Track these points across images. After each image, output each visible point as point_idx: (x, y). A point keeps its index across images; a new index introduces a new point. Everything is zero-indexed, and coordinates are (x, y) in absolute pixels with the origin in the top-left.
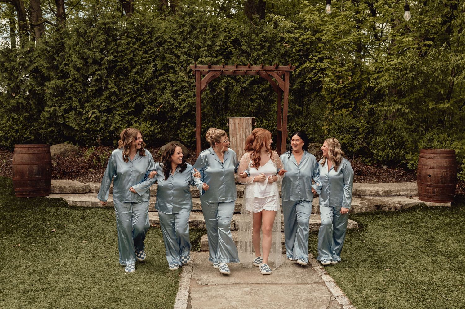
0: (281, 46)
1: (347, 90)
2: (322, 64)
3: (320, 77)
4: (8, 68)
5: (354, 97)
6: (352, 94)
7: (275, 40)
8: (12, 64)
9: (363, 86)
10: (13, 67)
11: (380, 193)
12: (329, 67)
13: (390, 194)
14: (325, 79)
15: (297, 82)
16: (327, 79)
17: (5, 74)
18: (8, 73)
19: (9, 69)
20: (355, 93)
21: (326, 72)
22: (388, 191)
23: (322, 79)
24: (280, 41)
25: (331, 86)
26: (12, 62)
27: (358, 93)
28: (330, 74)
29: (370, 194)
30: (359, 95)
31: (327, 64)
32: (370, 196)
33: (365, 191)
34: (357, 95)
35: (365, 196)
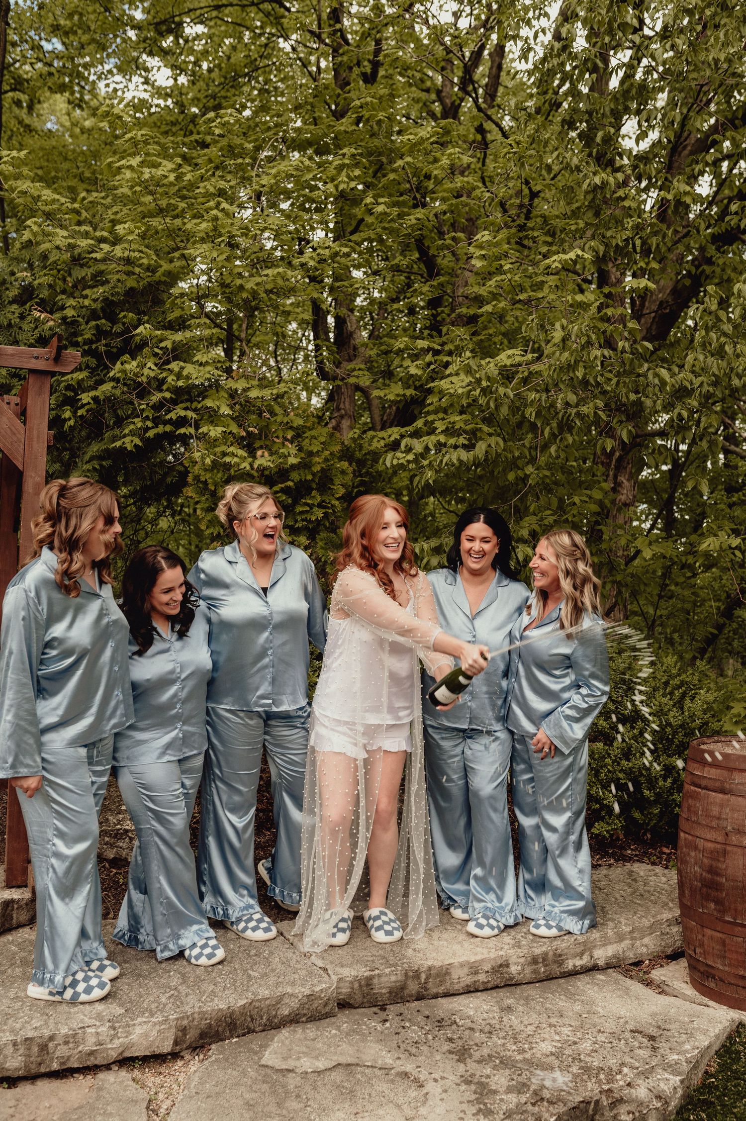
0: (25, 318)
1: (282, 491)
2: (189, 369)
3: (182, 422)
5: (310, 521)
6: (299, 509)
9: (337, 481)
12: (216, 385)
13: (557, 971)
14: (204, 429)
16: (215, 432)
20: (311, 506)
21: (209, 403)
22: (545, 956)
23: (191, 430)
24: (19, 301)
25: (227, 459)
27: (320, 506)
28: (225, 410)
29: (469, 980)
30: (325, 514)
31: (208, 368)
32: (470, 990)
33: (447, 973)
34: (319, 514)
35: (447, 995)
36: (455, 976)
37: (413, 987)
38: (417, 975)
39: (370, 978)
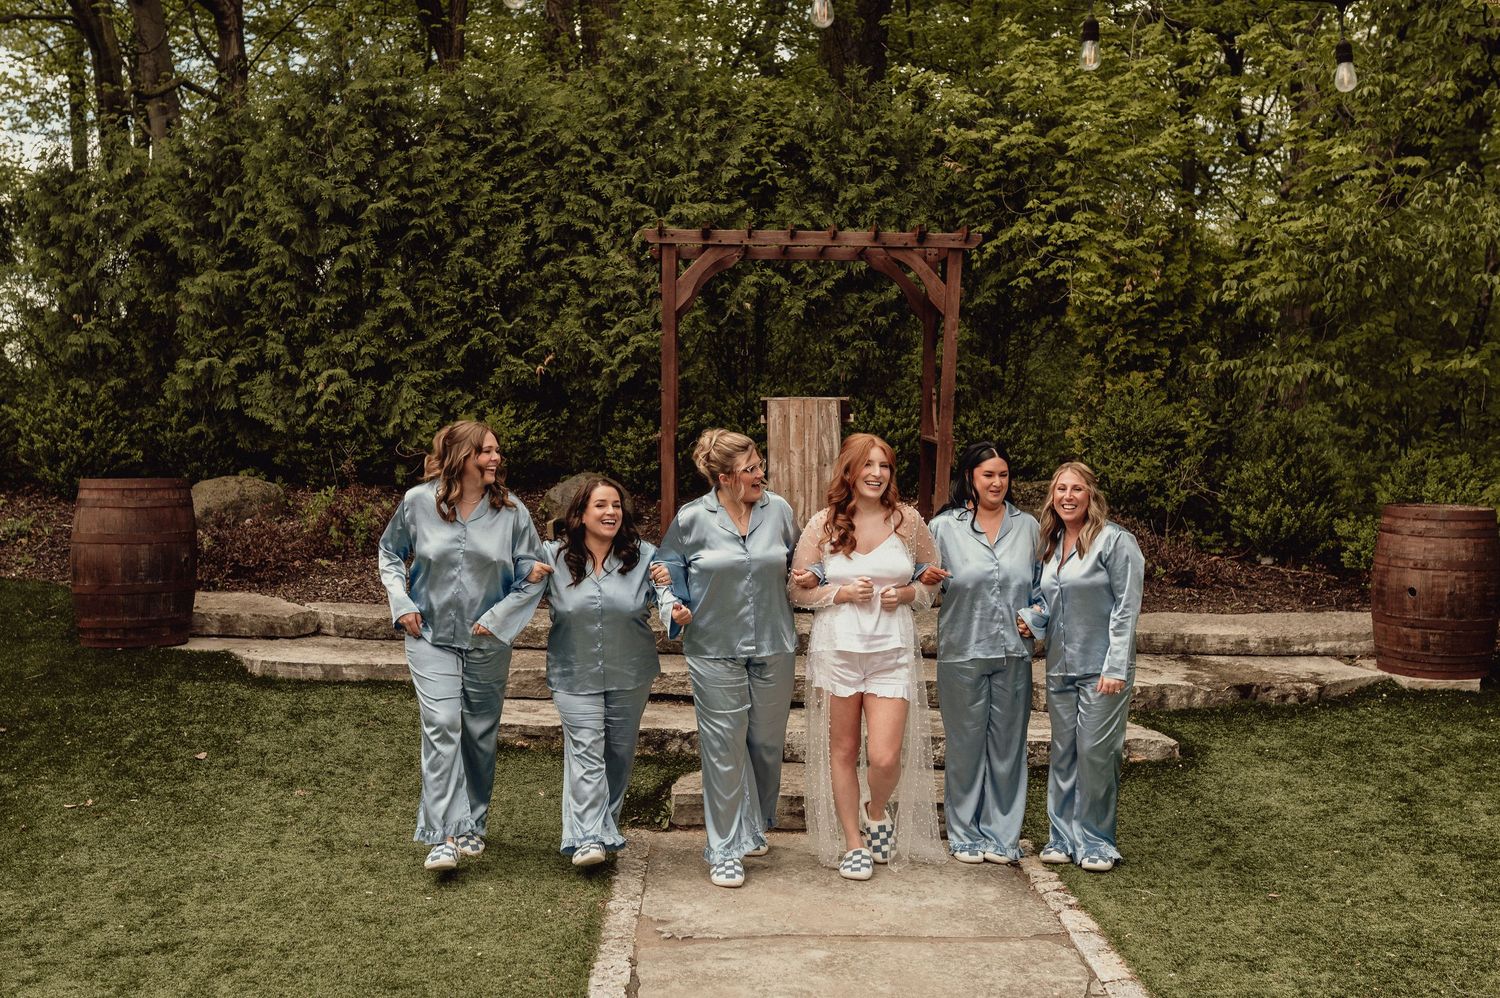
0: (936, 167)
1: (1146, 310)
2: (1068, 228)
3: (1061, 270)
4: (61, 233)
5: (1170, 336)
6: (1162, 325)
7: (918, 150)
8: (76, 219)
9: (1199, 300)
10: (78, 231)
11: (1252, 645)
12: (1089, 238)
13: (1285, 651)
14: (1078, 275)
15: (987, 285)
16: (1085, 276)
17: (53, 253)
18: (61, 248)
19: (64, 237)
20: (1173, 323)
21: (1082, 254)
22: (1276, 640)
23: (1069, 276)
24: (933, 153)
25: (1095, 298)
26: (74, 215)
27: (1181, 322)
28: (1095, 258)
29: (1219, 647)
30: (1185, 329)
31: (1084, 227)
32: (1218, 654)
33: (1203, 640)
34: (1180, 329)
35: (1202, 654)
36: (1209, 642)
37: (1179, 645)
38: (1182, 637)
39: (1150, 636)
